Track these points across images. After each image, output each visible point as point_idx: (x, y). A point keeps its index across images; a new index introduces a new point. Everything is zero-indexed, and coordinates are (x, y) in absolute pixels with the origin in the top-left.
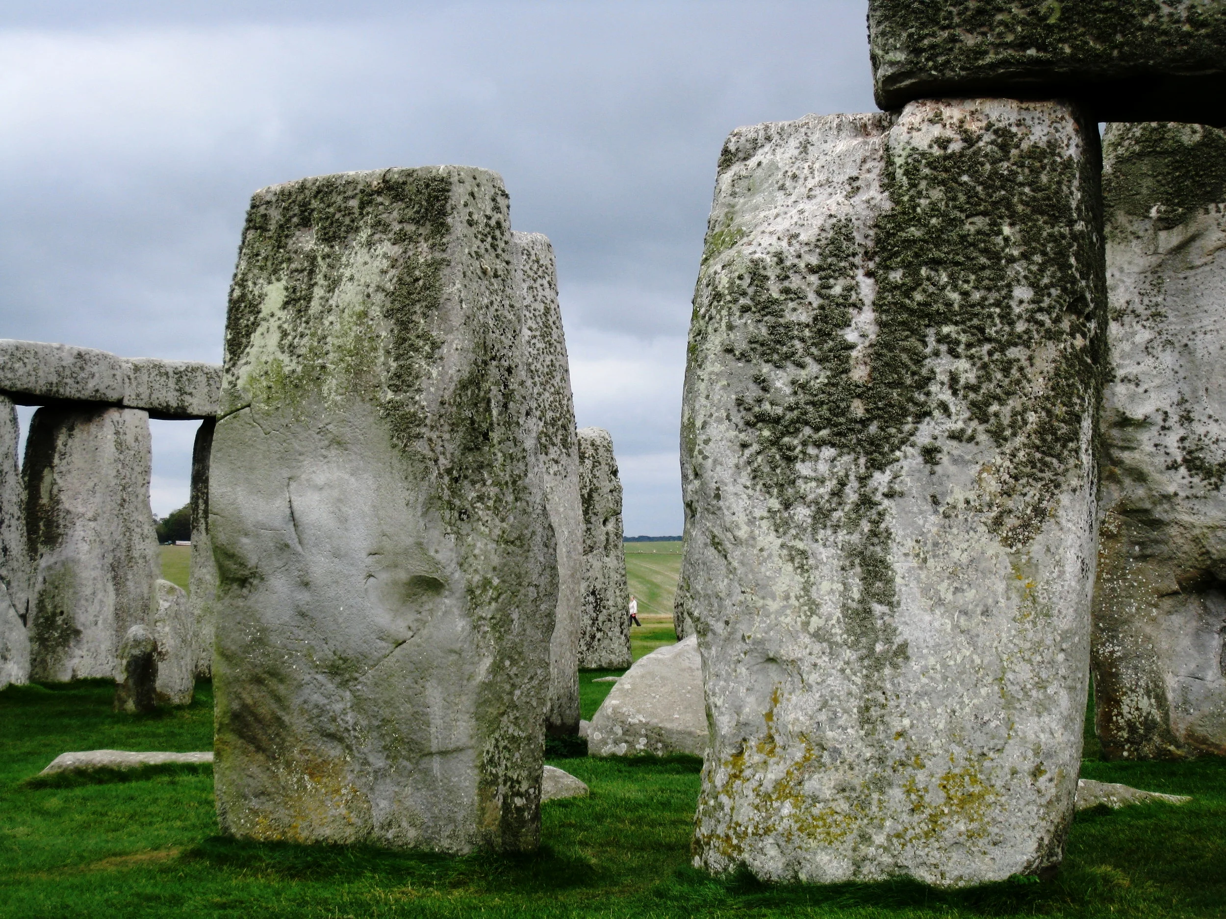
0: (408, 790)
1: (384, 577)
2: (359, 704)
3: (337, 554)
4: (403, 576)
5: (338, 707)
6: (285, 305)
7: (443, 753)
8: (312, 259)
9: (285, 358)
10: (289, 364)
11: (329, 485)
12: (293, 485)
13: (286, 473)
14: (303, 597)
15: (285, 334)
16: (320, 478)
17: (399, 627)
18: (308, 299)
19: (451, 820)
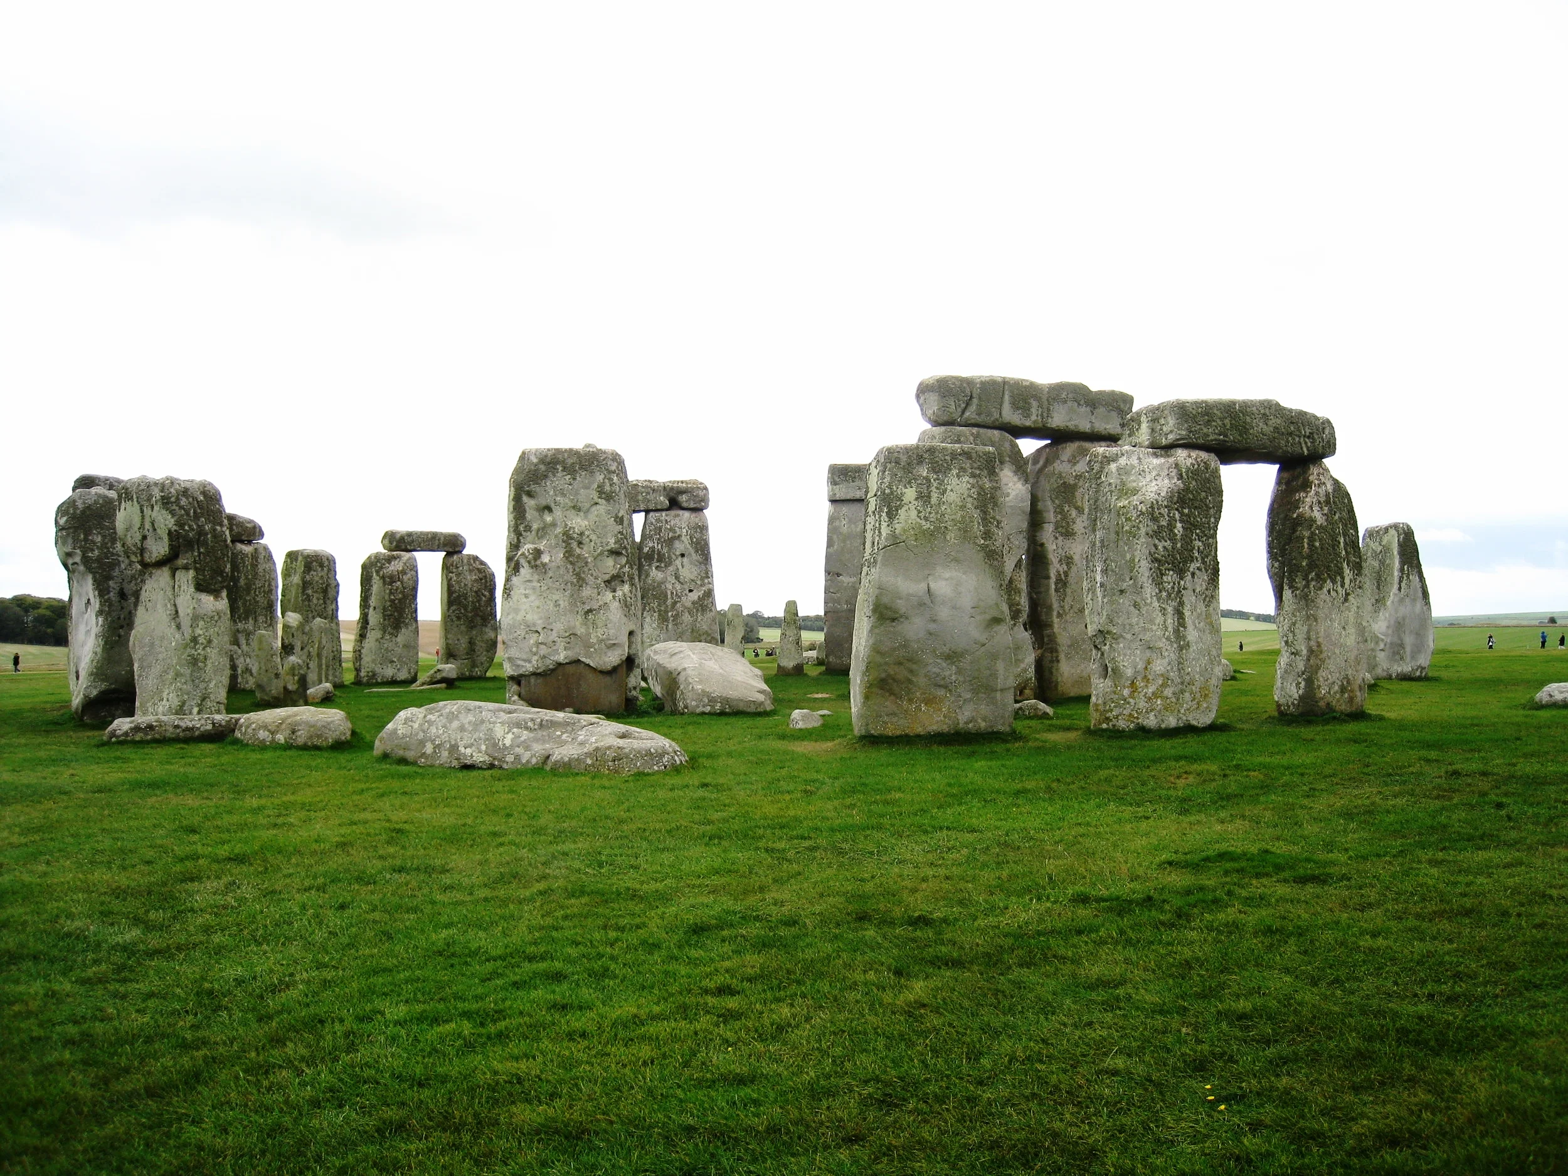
0: (983, 707)
1: (978, 618)
2: (959, 671)
3: (954, 608)
4: (988, 617)
5: (947, 673)
6: (916, 499)
7: (1002, 690)
8: (927, 479)
9: (923, 523)
10: (926, 525)
11: (951, 578)
12: (930, 578)
13: (927, 572)
14: (932, 627)
15: (919, 512)
16: (947, 575)
17: (982, 638)
18: (929, 497)
19: (1002, 717)
